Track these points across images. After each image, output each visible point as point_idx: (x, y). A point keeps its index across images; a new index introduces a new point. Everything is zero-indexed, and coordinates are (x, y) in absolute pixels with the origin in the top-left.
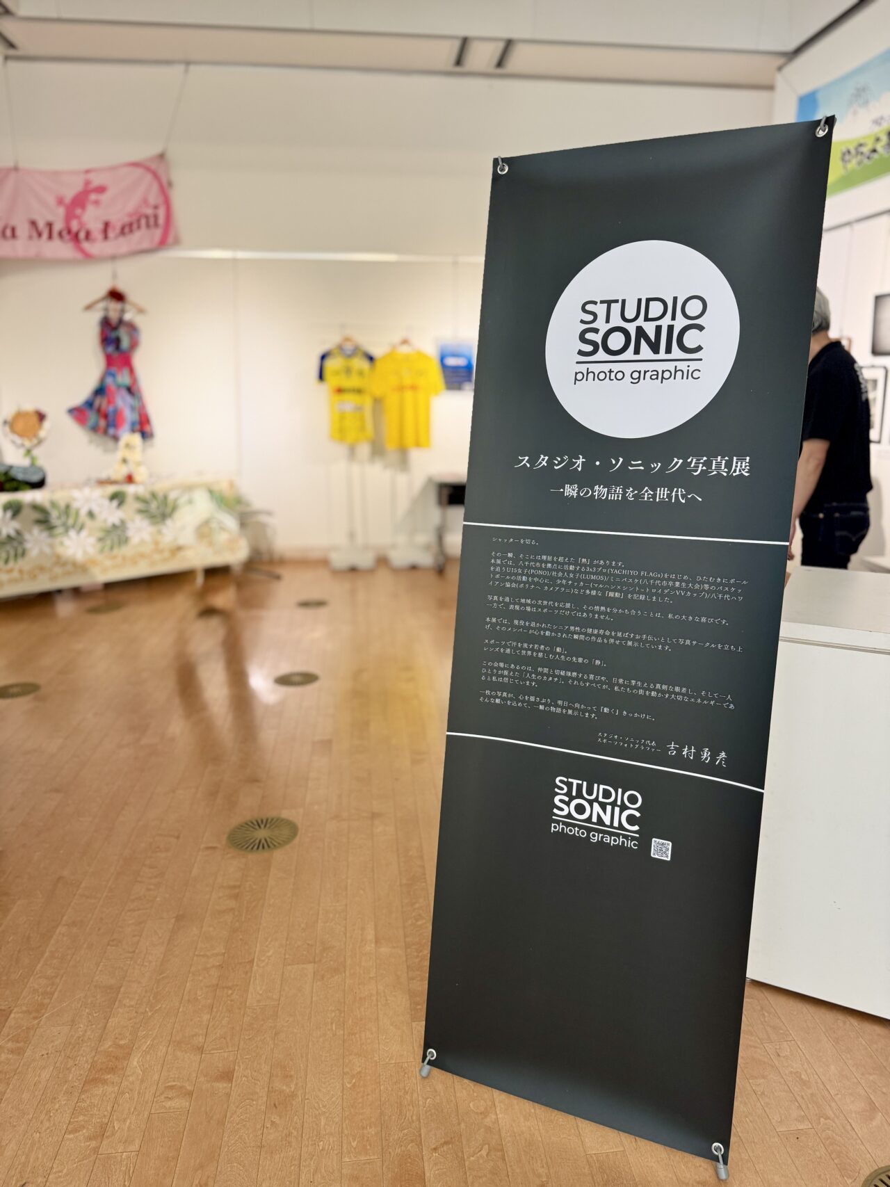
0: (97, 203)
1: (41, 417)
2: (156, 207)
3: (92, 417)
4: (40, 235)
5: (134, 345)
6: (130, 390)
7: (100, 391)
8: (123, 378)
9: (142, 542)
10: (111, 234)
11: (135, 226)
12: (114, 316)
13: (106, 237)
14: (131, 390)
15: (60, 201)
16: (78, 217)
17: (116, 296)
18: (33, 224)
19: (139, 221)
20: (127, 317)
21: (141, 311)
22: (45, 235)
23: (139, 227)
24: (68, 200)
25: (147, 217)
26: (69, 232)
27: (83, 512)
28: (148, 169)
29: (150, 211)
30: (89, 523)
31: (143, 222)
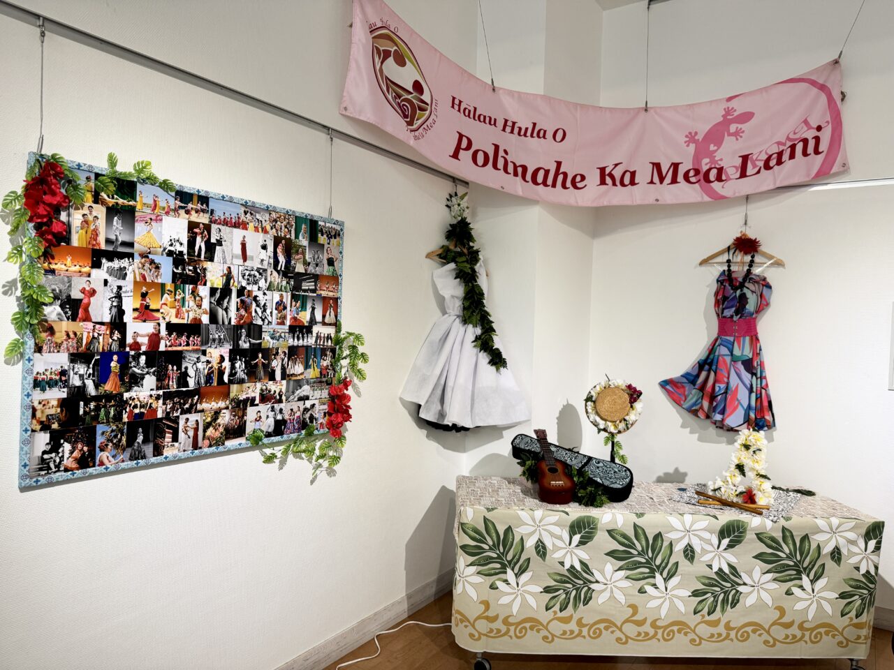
0: (737, 134)
1: (634, 395)
2: (819, 128)
3: (693, 395)
4: (662, 179)
5: (763, 305)
6: (749, 365)
7: (707, 363)
8: (743, 349)
9: (761, 605)
10: (750, 170)
11: (786, 157)
12: (739, 270)
13: (743, 174)
14: (751, 366)
15: (691, 138)
16: (711, 155)
17: (746, 245)
18: (657, 166)
19: (793, 147)
20: (757, 271)
21: (779, 264)
22: (668, 179)
23: (792, 156)
24: (700, 137)
25: (805, 141)
26: (697, 172)
27: (679, 547)
28: (813, 83)
29: (810, 135)
30: (684, 565)
31: (799, 147)
